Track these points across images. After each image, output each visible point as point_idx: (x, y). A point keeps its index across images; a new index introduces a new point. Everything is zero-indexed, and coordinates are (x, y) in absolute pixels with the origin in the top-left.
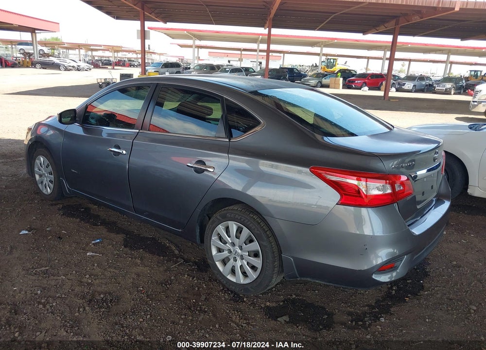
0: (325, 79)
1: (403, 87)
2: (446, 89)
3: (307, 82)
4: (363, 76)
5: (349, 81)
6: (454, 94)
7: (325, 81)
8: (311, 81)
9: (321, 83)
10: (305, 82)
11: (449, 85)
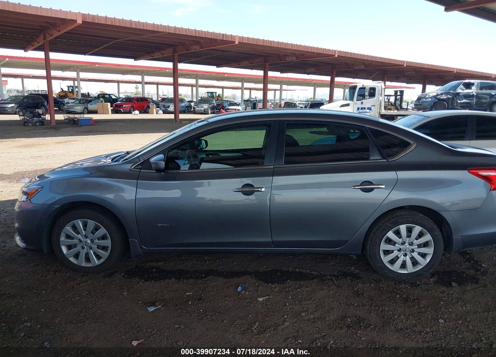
0: (91, 105)
1: (168, 109)
2: (204, 110)
3: (72, 108)
4: (128, 100)
5: (116, 106)
6: (211, 114)
7: (91, 107)
8: (77, 108)
9: (87, 109)
10: (70, 108)
11: (206, 106)
